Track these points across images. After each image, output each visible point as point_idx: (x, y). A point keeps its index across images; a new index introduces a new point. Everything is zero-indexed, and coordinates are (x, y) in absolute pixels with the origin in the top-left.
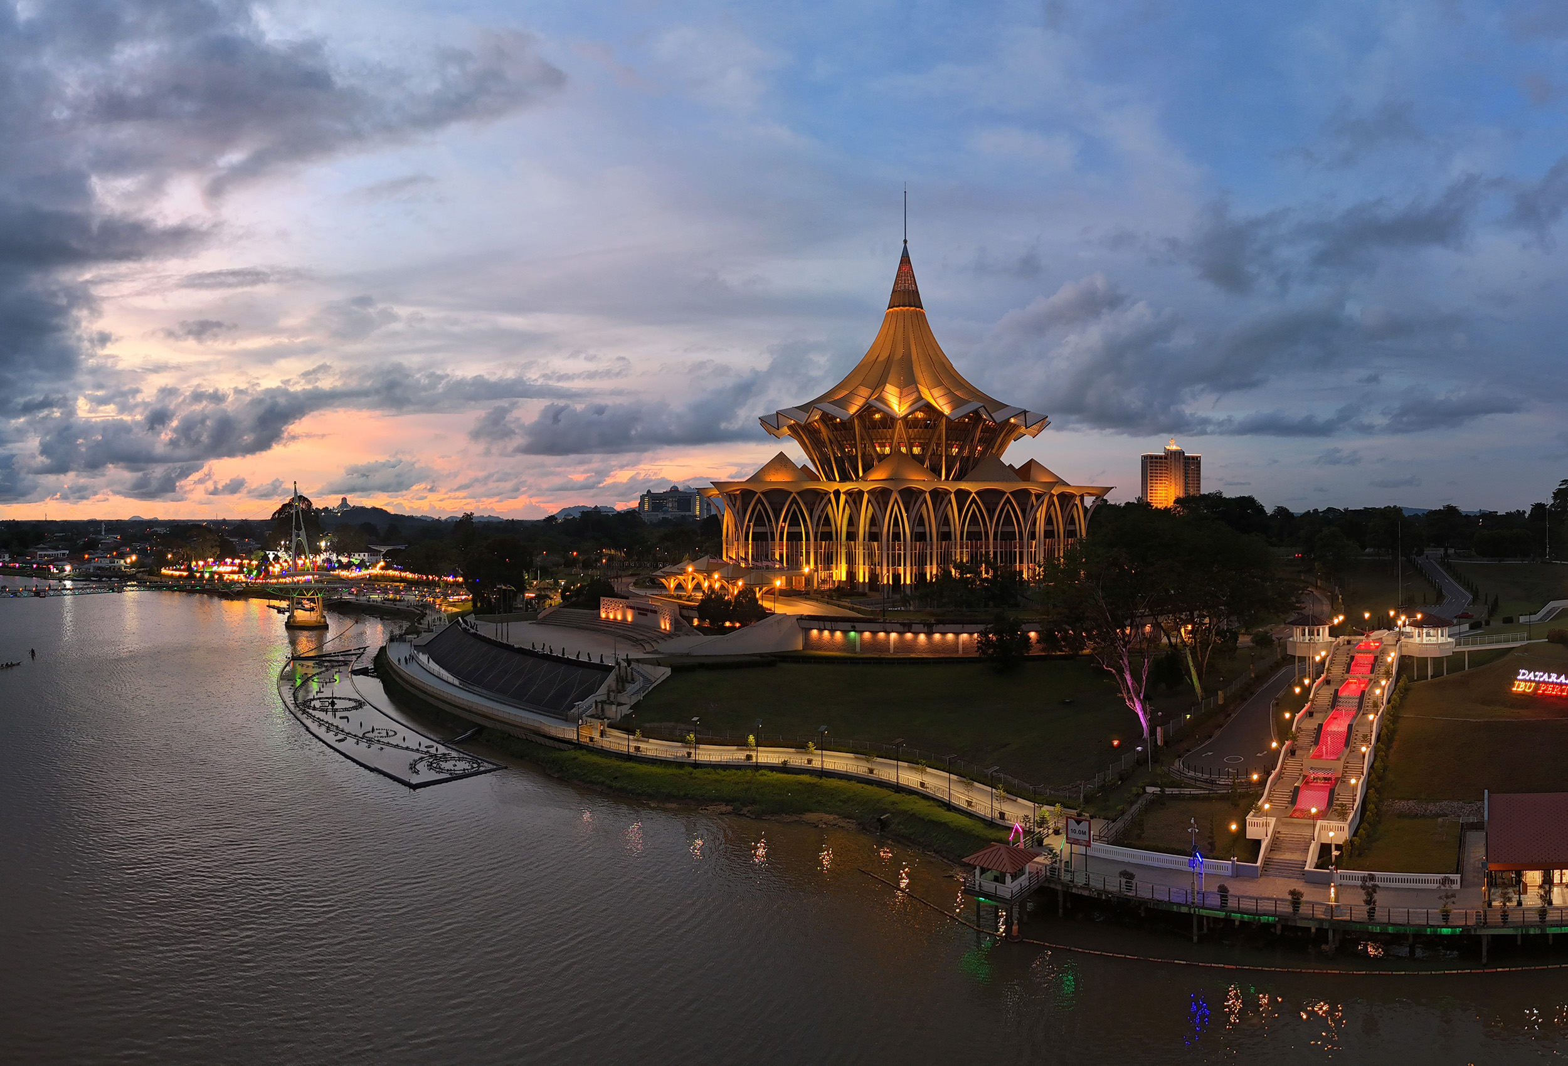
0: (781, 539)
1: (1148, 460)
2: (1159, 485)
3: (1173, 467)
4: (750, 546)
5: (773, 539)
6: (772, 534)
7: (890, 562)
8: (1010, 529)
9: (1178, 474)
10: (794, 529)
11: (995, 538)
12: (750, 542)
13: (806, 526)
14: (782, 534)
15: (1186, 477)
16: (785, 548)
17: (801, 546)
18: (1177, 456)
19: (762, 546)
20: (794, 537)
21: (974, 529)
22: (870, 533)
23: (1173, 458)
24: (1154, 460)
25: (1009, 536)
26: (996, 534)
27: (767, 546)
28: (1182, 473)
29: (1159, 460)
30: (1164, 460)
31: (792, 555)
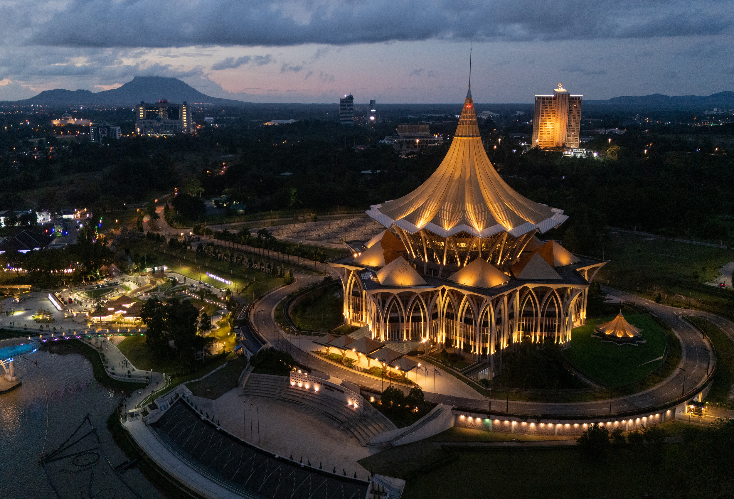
0: (408, 321)
1: (541, 101)
2: (548, 120)
3: (560, 106)
4: (388, 327)
5: (403, 321)
6: (402, 318)
7: (481, 340)
8: (553, 310)
9: (563, 111)
10: (417, 314)
11: (542, 316)
12: (388, 324)
13: (424, 312)
14: (409, 318)
15: (570, 113)
16: (410, 327)
17: (421, 325)
18: (564, 97)
19: (395, 326)
20: (416, 320)
21: (529, 309)
22: (466, 318)
23: (561, 99)
24: (545, 101)
25: (551, 315)
26: (543, 312)
27: (399, 325)
28: (566, 110)
29: (549, 101)
30: (553, 101)
31: (415, 331)
